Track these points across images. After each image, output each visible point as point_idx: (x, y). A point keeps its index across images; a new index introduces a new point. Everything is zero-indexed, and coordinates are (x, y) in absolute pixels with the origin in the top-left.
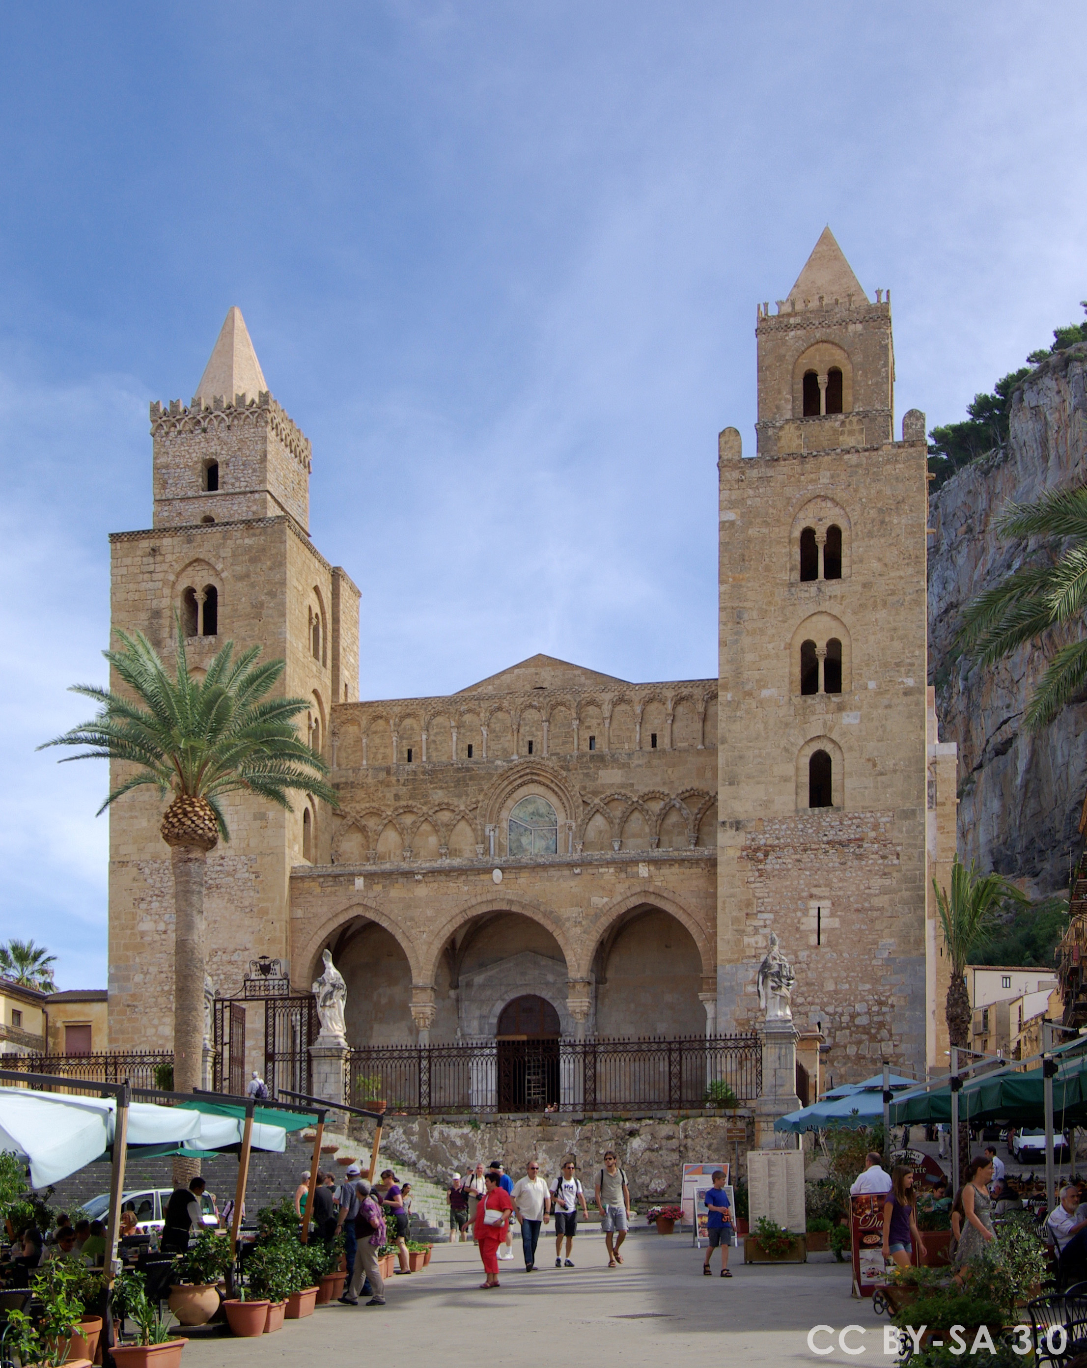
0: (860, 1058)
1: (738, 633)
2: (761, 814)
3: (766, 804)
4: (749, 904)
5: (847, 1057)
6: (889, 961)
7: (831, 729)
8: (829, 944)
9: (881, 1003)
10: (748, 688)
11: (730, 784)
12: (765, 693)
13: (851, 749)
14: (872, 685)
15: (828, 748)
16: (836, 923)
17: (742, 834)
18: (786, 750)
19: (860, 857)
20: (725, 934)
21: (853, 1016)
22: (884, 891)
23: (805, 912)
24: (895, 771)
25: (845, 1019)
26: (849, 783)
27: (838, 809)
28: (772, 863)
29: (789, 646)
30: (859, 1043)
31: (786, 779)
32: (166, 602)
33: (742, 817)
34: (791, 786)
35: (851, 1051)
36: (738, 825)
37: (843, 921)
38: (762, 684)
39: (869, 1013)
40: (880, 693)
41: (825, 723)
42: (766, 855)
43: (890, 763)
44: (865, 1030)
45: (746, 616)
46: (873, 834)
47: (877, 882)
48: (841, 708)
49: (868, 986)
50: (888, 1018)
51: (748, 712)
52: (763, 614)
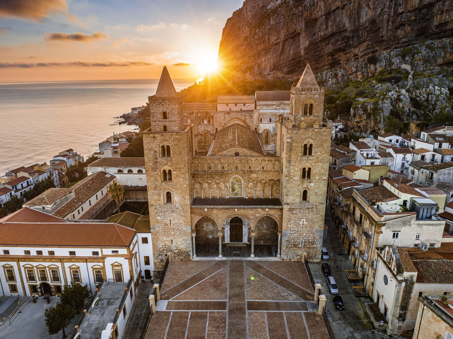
0: (309, 247)
1: (290, 166)
2: (293, 202)
3: (294, 200)
4: (289, 219)
5: (307, 247)
6: (316, 230)
7: (308, 186)
8: (305, 227)
9: (314, 238)
10: (291, 177)
11: (287, 196)
12: (295, 178)
13: (312, 190)
14: (317, 178)
15: (307, 190)
16: (307, 223)
17: (289, 206)
18: (298, 190)
19: (312, 211)
20: (284, 225)
21: (309, 240)
22: (317, 218)
23: (301, 221)
24: (320, 195)
25: (307, 240)
26: (311, 197)
27: (309, 202)
28: (294, 212)
29: (300, 169)
30: (309, 245)
31: (298, 196)
32: (157, 149)
33: (289, 203)
34: (299, 197)
35: (308, 246)
36: (288, 204)
37: (308, 223)
38: (294, 176)
39: (312, 240)
40: (319, 180)
41: (307, 185)
42: (293, 210)
43: (320, 194)
44: (311, 242)
45: (291, 162)
46: (315, 207)
47: (315, 216)
48: (310, 182)
49: (312, 235)
50: (315, 241)
51: (291, 182)
52: (295, 162)
